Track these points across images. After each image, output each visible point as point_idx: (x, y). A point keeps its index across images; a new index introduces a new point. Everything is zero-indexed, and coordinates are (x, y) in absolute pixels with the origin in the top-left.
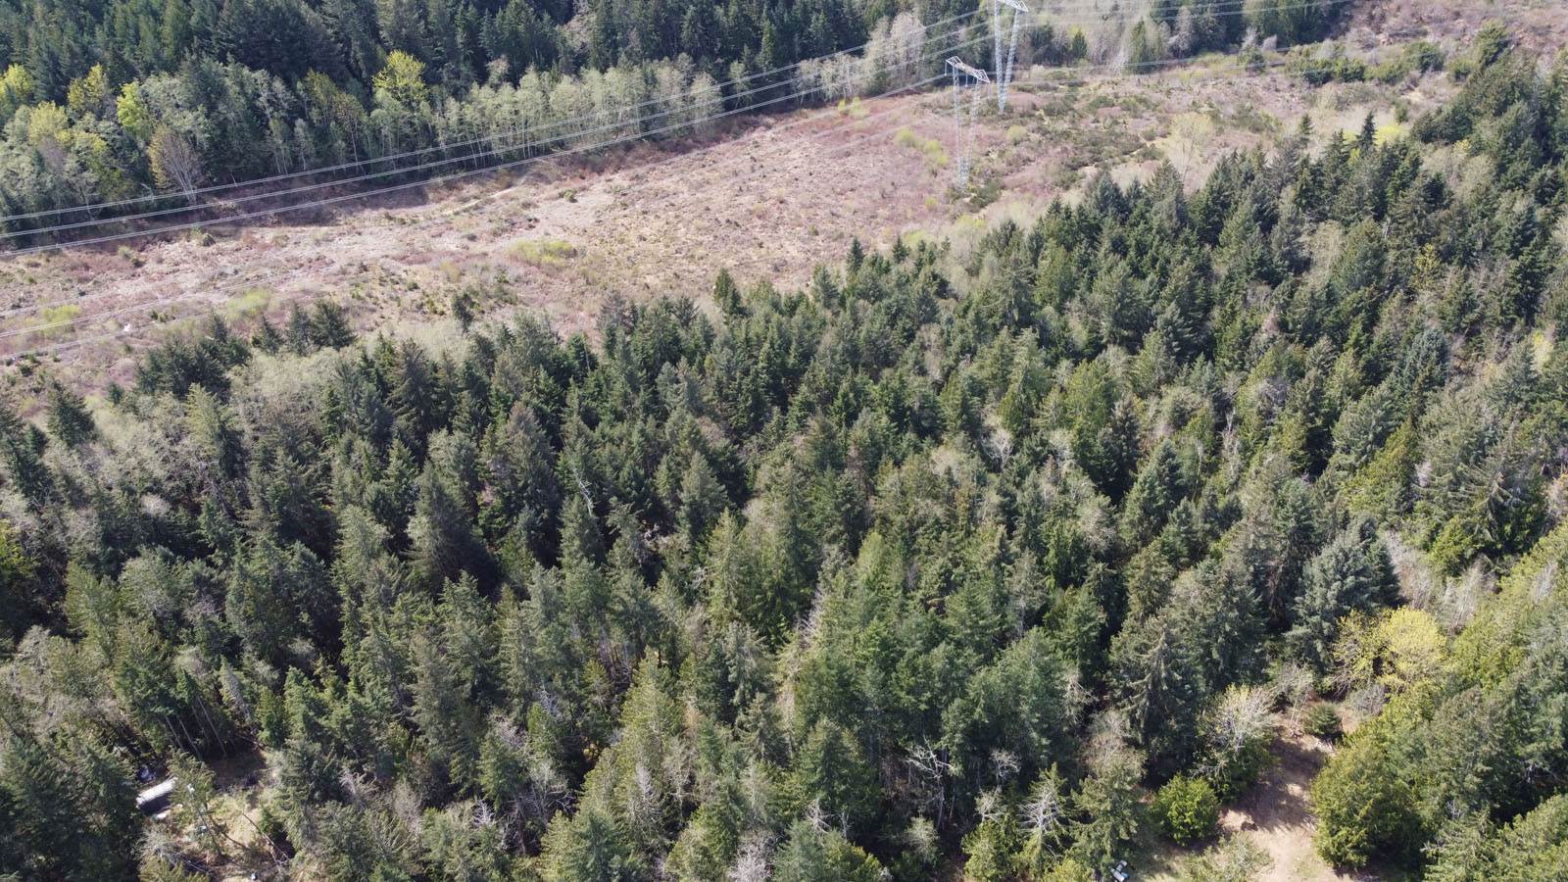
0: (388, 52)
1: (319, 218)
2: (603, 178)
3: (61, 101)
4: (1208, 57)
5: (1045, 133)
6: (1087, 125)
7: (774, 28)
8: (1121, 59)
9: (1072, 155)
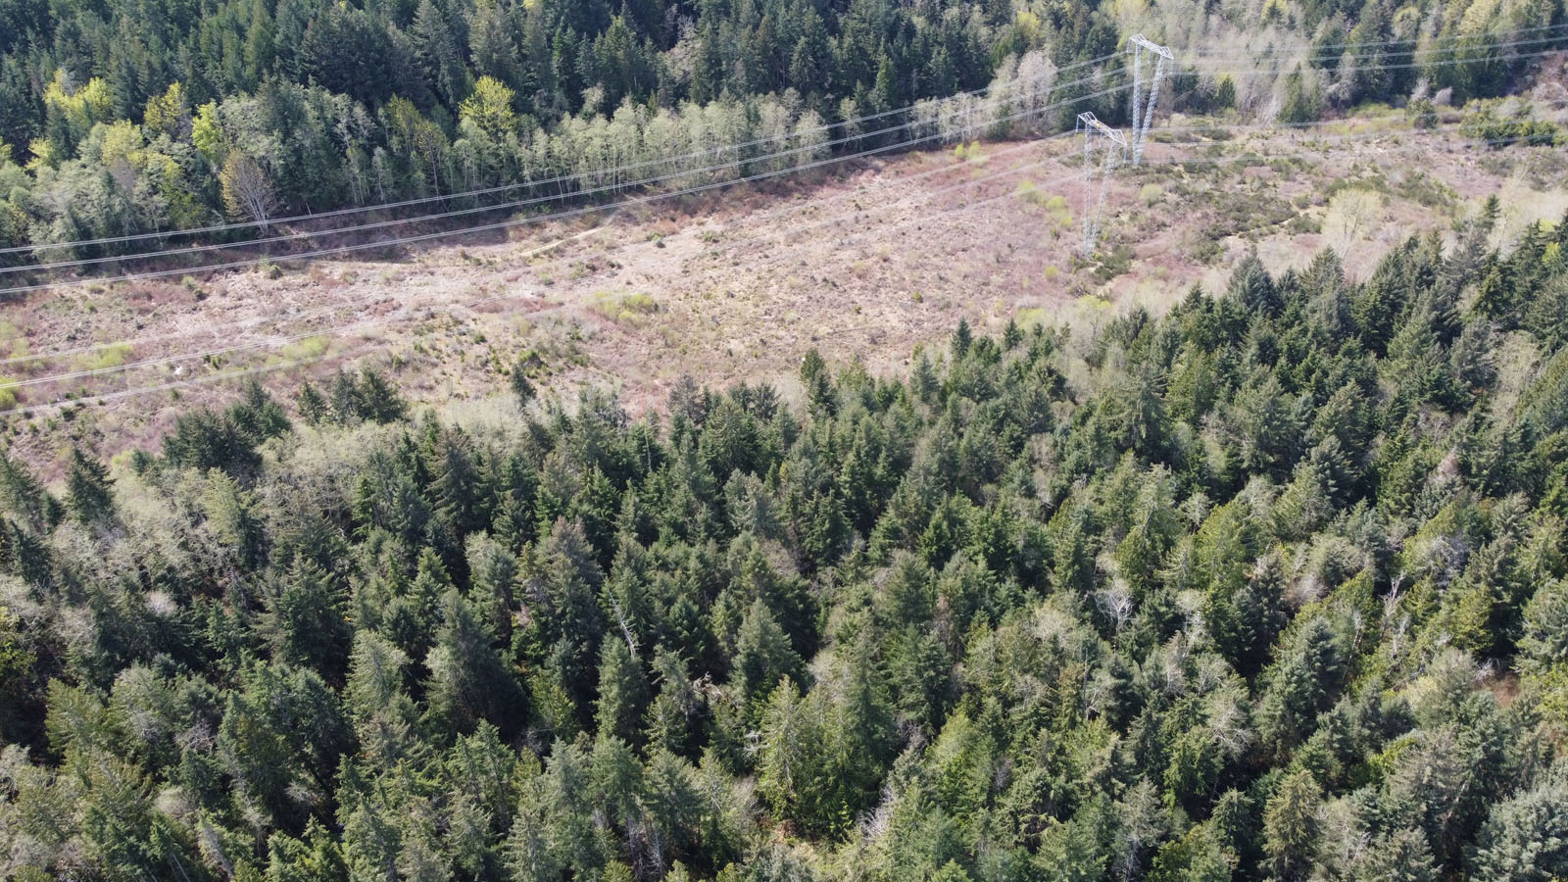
0: (477, 76)
1: (391, 255)
2: (695, 220)
3: (137, 119)
4: (1372, 109)
5: (1182, 192)
6: (1231, 186)
7: (891, 63)
8: (1273, 107)
9: (1213, 221)
